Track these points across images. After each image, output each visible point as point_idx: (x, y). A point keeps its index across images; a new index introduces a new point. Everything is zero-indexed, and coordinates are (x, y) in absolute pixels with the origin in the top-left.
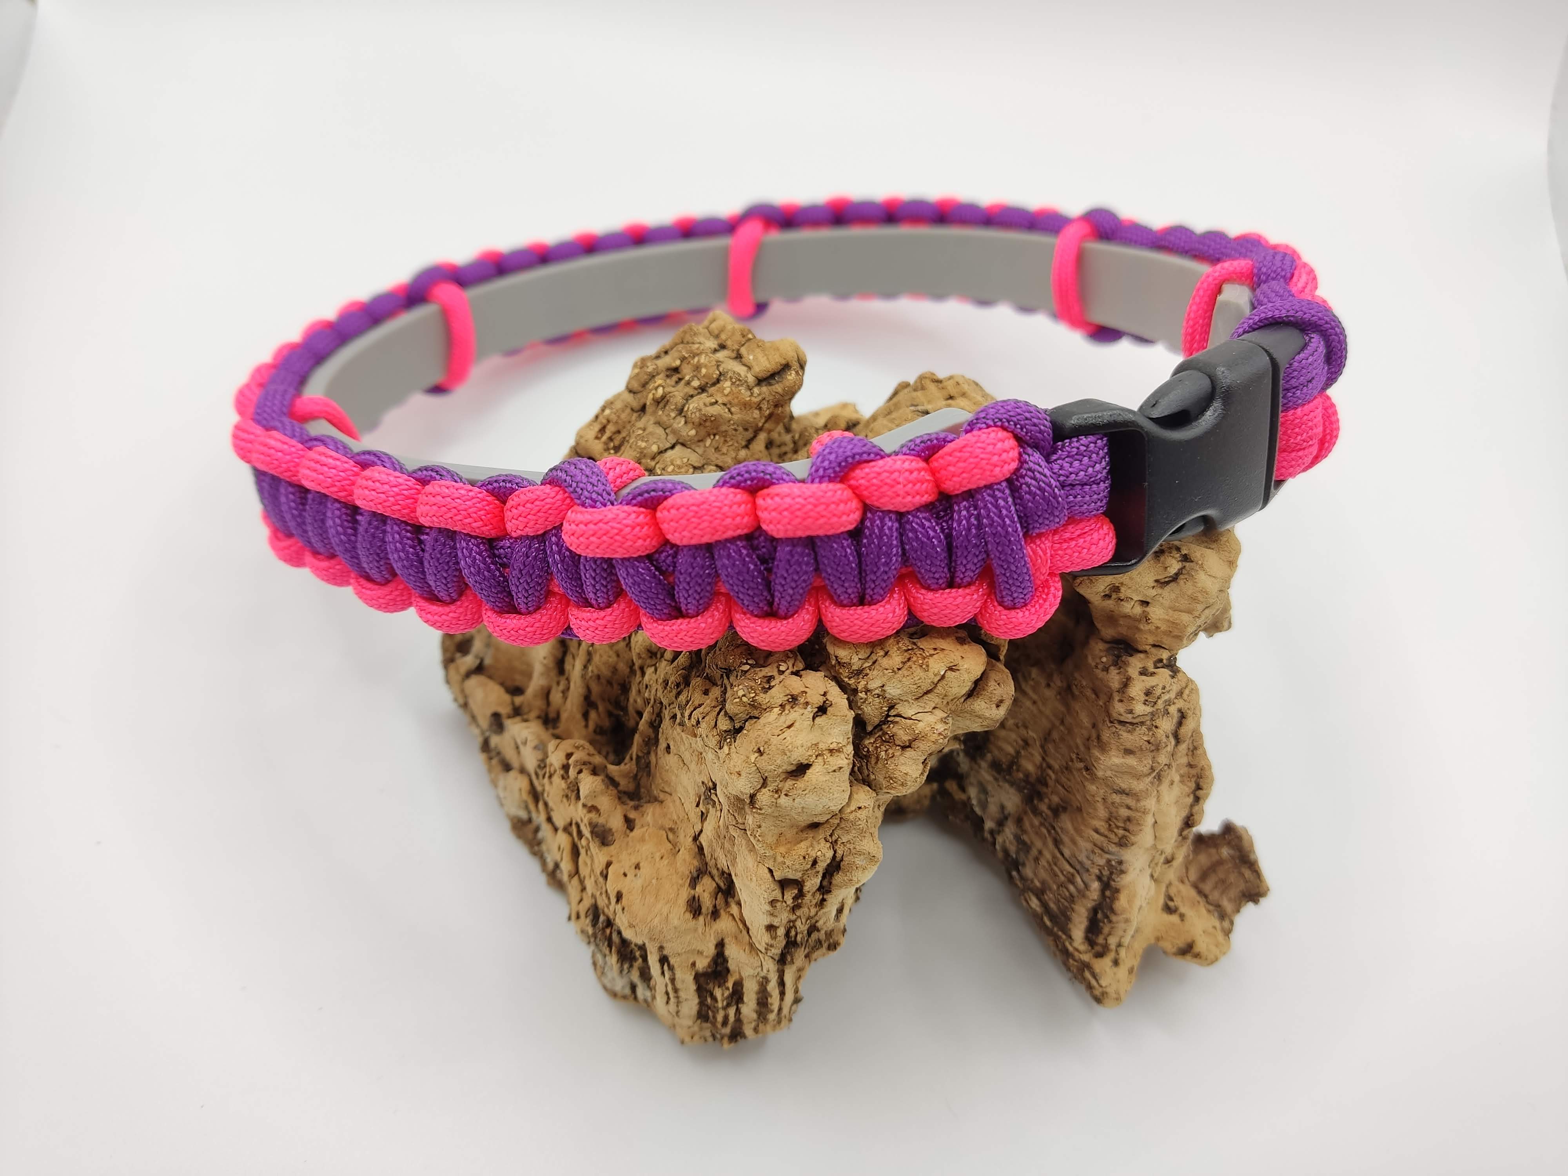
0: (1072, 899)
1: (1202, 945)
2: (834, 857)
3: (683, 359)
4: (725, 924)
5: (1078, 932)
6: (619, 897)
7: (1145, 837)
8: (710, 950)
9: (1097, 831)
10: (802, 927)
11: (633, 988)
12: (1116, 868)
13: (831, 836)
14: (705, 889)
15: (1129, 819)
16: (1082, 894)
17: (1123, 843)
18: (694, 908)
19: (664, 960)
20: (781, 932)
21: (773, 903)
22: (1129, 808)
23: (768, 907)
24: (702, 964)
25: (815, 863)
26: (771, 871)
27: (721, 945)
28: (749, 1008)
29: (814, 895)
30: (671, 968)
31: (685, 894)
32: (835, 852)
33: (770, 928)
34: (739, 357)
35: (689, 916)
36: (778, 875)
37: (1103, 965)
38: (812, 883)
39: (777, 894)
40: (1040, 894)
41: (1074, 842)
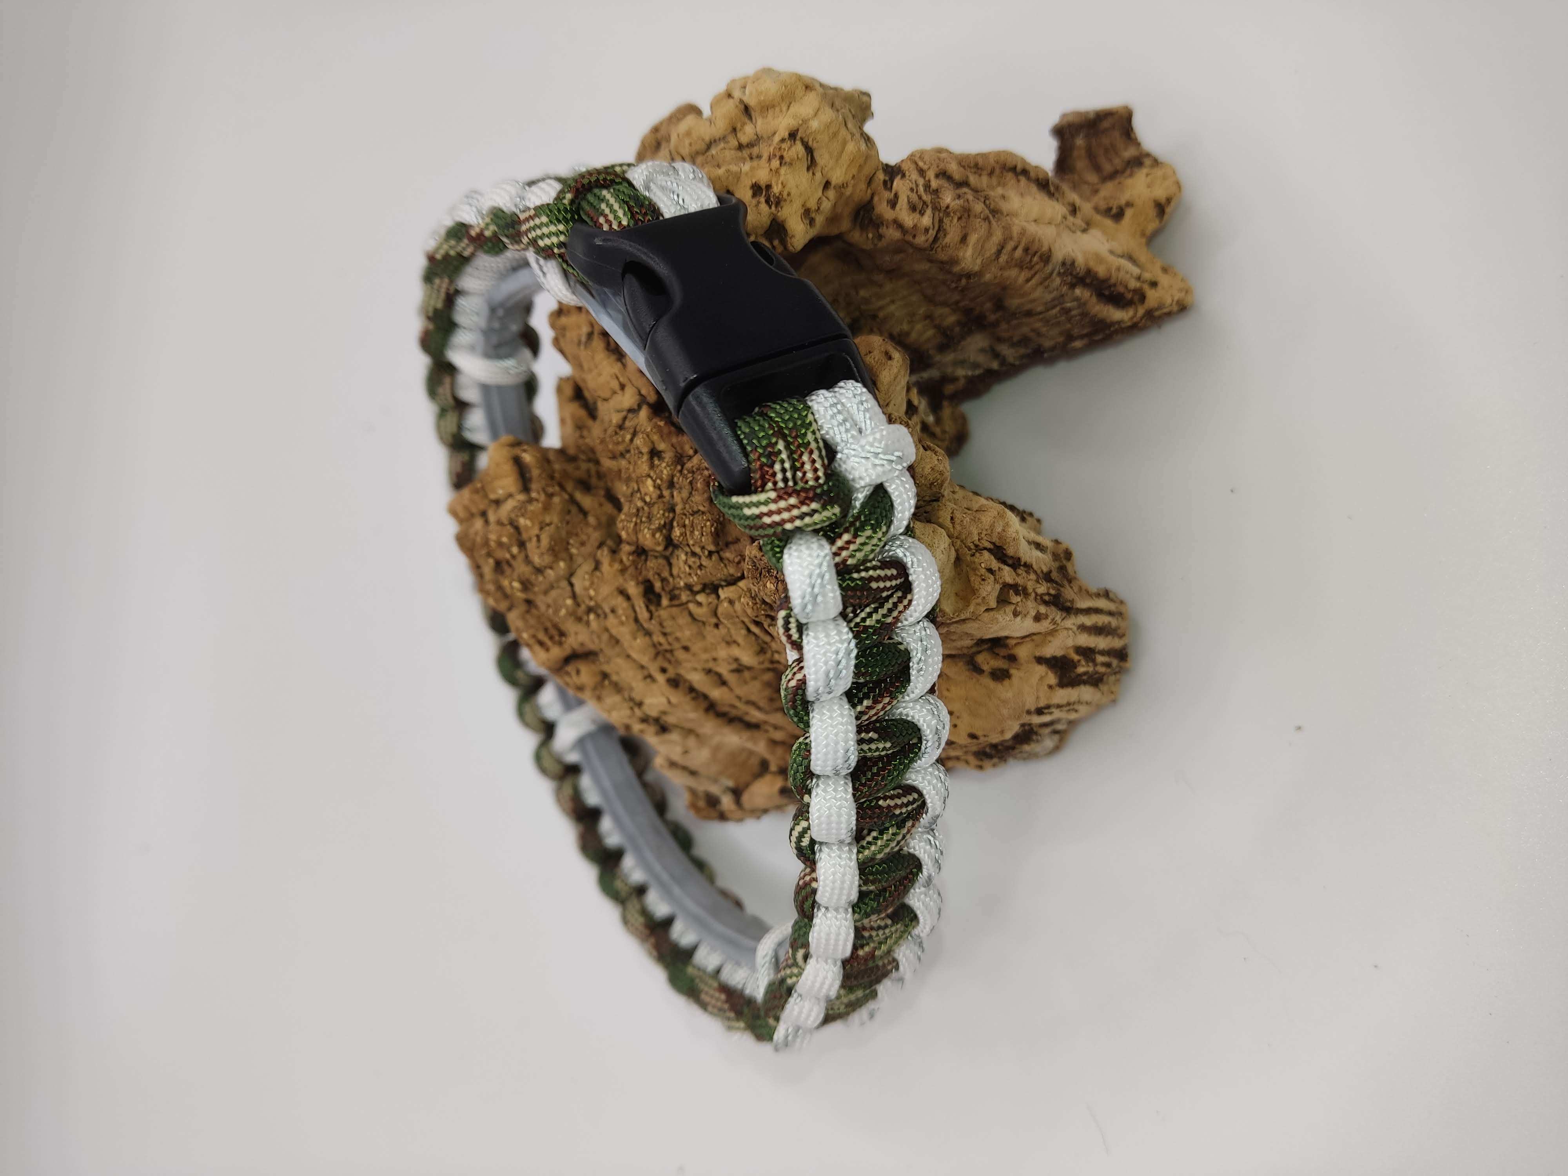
0: (1084, 315)
1: (1160, 193)
2: (989, 550)
3: (489, 555)
4: (1023, 652)
5: (1118, 315)
6: (973, 736)
7: (1046, 234)
8: (1041, 670)
9: (1028, 280)
10: (1042, 589)
11: (1056, 732)
12: (1068, 267)
13: (970, 549)
14: (986, 661)
15: (1026, 250)
16: (1082, 304)
17: (1046, 258)
18: (1001, 675)
19: (1040, 712)
20: (1043, 609)
21: (1016, 614)
22: (1015, 248)
23: (1019, 618)
24: (1052, 679)
25: (990, 571)
26: (987, 610)
27: (1040, 660)
28: (1101, 643)
29: (1018, 575)
30: (1048, 707)
31: (987, 681)
32: (985, 549)
33: (1038, 618)
34: (497, 503)
35: (1006, 682)
36: (993, 604)
37: (1153, 297)
38: (1007, 575)
39: (1009, 609)
40: (1070, 338)
41: (1034, 301)
